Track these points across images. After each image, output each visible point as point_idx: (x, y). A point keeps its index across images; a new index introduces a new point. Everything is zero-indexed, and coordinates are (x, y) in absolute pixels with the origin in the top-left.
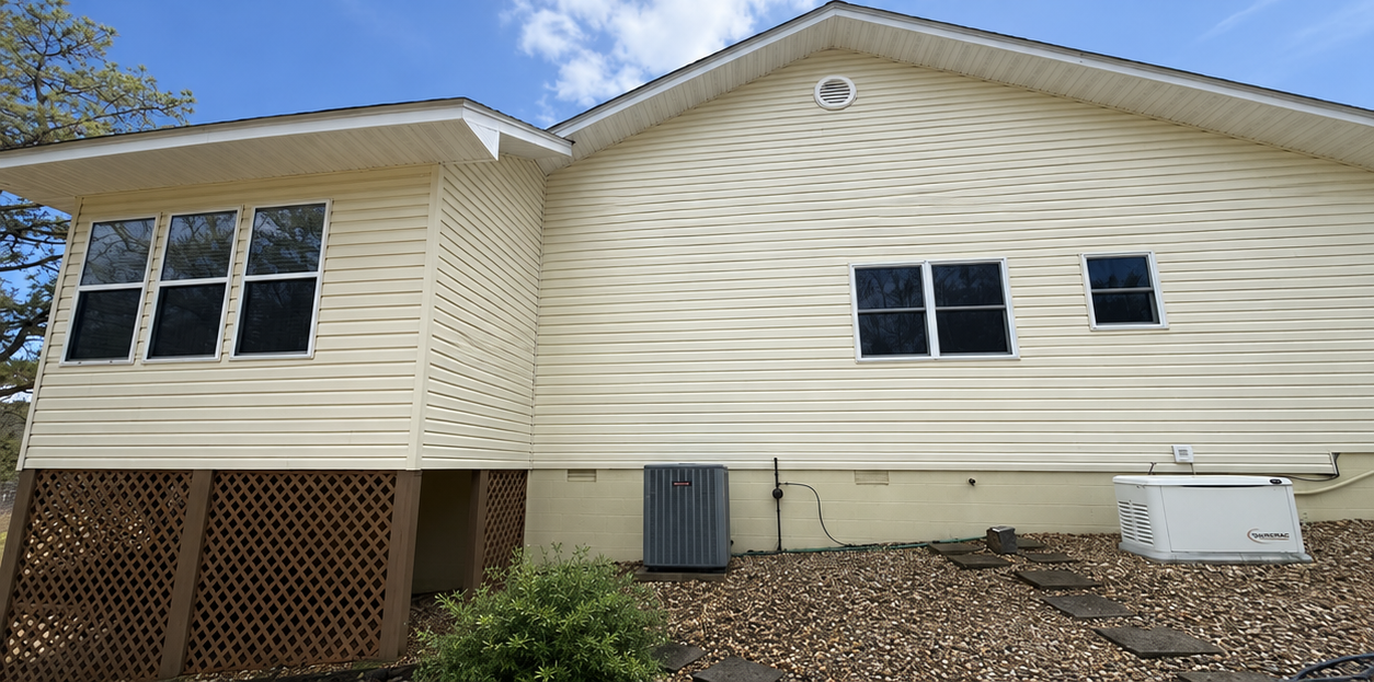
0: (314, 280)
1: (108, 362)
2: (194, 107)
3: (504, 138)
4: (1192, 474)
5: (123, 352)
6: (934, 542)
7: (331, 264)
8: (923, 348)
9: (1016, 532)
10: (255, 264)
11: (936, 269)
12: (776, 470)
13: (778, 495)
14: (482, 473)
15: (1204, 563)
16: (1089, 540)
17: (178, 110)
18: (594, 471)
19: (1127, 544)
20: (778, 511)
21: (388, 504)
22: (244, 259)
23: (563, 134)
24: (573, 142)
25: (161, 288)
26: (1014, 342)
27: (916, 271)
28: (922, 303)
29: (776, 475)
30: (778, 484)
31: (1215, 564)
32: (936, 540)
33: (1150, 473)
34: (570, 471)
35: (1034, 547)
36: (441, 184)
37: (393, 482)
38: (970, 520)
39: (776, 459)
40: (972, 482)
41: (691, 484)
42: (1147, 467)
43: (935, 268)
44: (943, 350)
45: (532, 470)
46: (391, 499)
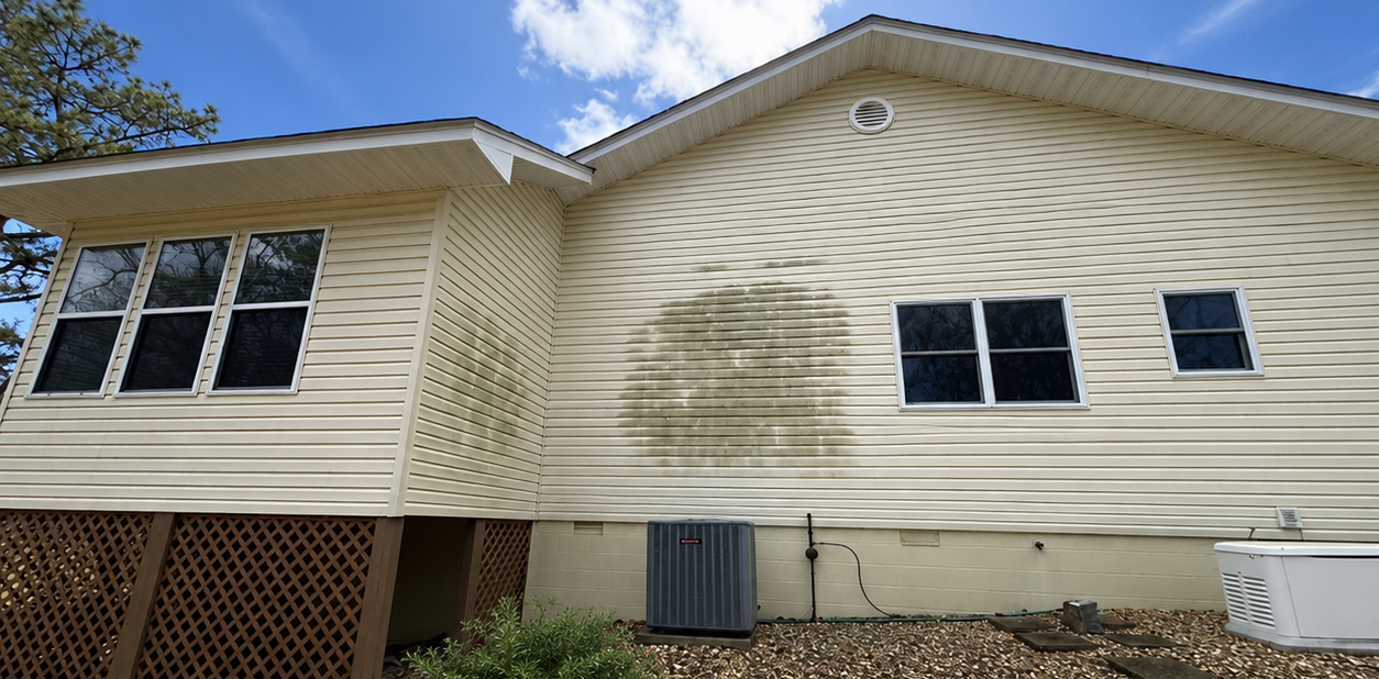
0: (305, 309)
1: (77, 394)
2: (217, 126)
3: (517, 162)
4: (1303, 541)
5: (95, 384)
6: (997, 615)
7: (324, 295)
8: (974, 394)
9: (1099, 607)
10: (245, 293)
11: (988, 306)
12: (810, 527)
13: (812, 555)
14: (478, 524)
15: (1346, 652)
16: (1183, 618)
17: (202, 130)
18: (601, 523)
19: (1236, 624)
20: (813, 574)
21: (365, 556)
22: (234, 288)
23: (583, 161)
24: (594, 170)
25: (143, 316)
26: (1082, 389)
27: (966, 308)
28: (973, 345)
29: (810, 533)
30: (812, 544)
31: (1359, 655)
32: (999, 612)
33: (1250, 539)
34: (576, 523)
35: (1117, 626)
36: (448, 208)
37: (372, 530)
38: (1042, 590)
39: (809, 516)
40: (1039, 546)
41: (701, 542)
42: (1247, 532)
43: (986, 305)
44: (1000, 397)
45: (537, 521)
46: (368, 551)
